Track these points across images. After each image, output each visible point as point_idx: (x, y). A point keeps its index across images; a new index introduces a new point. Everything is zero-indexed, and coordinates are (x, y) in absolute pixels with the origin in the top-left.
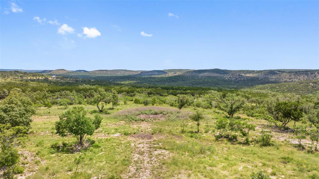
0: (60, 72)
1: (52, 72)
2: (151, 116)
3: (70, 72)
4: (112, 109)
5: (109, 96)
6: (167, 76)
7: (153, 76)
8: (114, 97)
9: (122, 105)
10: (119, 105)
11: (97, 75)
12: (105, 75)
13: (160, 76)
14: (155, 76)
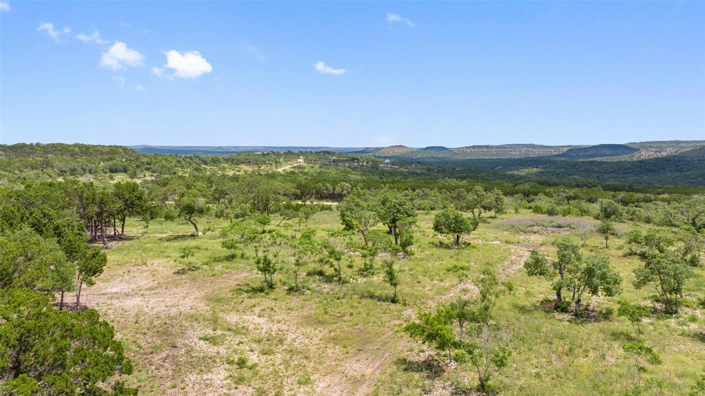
0: (396, 151)
1: (381, 151)
2: (549, 229)
3: (415, 150)
4: (495, 217)
5: (490, 198)
6: (635, 159)
7: (598, 159)
8: (497, 199)
9: (510, 213)
10: (506, 213)
11: (468, 158)
12: (485, 158)
13: (615, 159)
14: (604, 159)
